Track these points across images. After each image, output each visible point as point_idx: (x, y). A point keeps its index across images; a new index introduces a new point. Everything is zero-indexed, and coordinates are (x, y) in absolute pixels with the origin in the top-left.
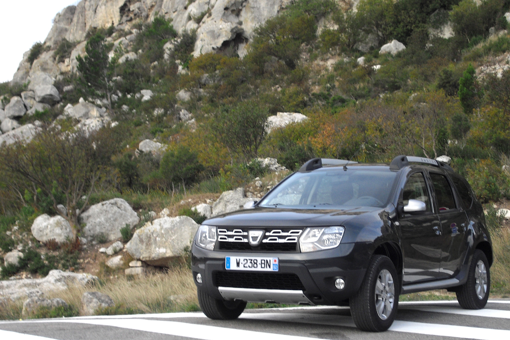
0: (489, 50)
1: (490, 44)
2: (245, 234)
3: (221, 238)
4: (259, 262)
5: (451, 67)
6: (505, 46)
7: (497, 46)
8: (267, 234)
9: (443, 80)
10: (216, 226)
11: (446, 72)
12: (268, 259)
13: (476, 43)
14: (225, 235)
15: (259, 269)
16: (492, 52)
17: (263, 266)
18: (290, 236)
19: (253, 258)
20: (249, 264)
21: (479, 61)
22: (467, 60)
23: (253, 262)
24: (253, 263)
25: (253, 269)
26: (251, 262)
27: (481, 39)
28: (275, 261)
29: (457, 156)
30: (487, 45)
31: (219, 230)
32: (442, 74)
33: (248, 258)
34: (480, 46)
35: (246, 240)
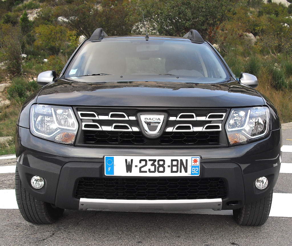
0: (25, 7)
1: (25, 5)
2: (133, 118)
3: (86, 126)
4: (168, 163)
5: (10, 14)
6: (33, 6)
7: (29, 6)
8: (172, 119)
9: (6, 19)
10: (72, 106)
11: (7, 16)
12: (184, 159)
13: (18, 4)
14: (94, 121)
15: (168, 173)
16: (27, 8)
17: (175, 169)
18: (210, 122)
19: (157, 158)
20: (149, 166)
21: (21, 13)
22: (15, 11)
23: (156, 163)
24: (157, 166)
25: (157, 174)
26: (153, 165)
27: (20, 3)
28: (195, 161)
29: (30, 54)
30: (24, 5)
31: (79, 113)
32: (5, 17)
33: (147, 158)
34: (20, 5)
35: (136, 129)
